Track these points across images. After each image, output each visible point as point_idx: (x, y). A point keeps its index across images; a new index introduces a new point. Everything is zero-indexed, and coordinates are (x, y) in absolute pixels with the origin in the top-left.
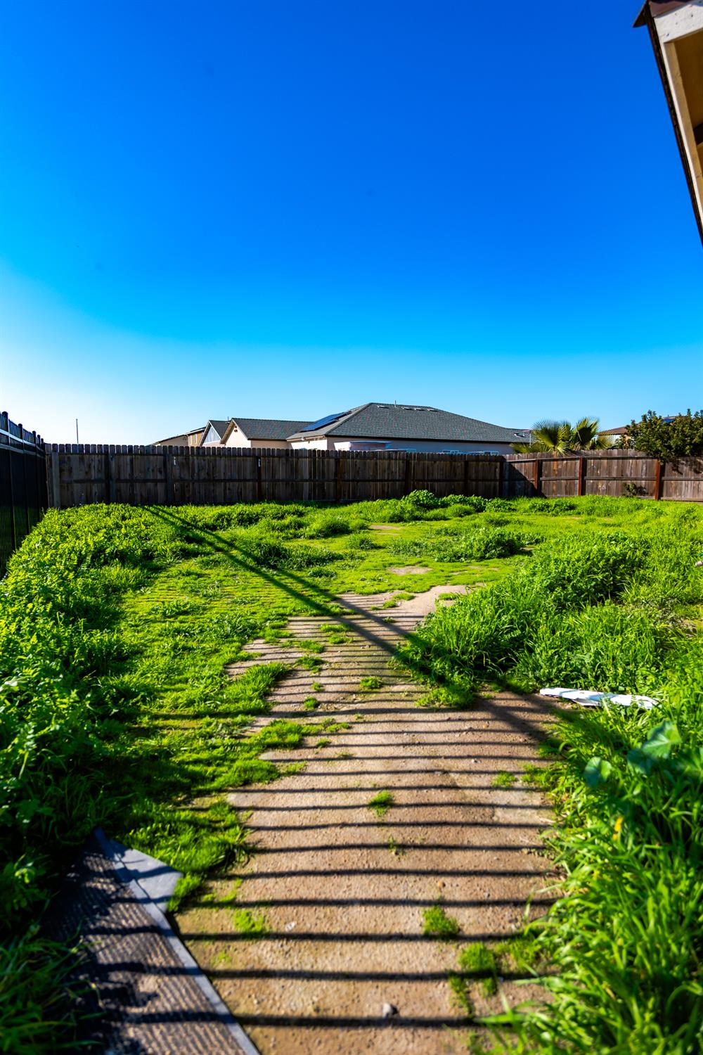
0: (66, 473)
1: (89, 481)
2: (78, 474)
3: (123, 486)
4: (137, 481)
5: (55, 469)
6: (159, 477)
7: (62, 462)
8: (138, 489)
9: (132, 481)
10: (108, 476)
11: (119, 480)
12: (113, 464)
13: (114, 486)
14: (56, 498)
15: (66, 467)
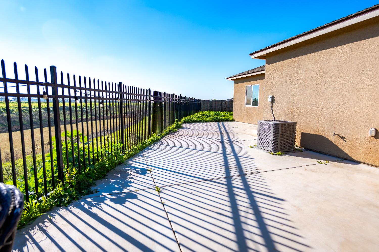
0: (204, 105)
1: (208, 107)
2: (206, 106)
3: (214, 108)
4: (216, 107)
5: (203, 104)
6: (220, 106)
7: (204, 103)
8: (216, 108)
9: (215, 107)
10: (211, 106)
11: (213, 107)
12: (212, 104)
13: (212, 108)
14: (202, 110)
15: (204, 104)
